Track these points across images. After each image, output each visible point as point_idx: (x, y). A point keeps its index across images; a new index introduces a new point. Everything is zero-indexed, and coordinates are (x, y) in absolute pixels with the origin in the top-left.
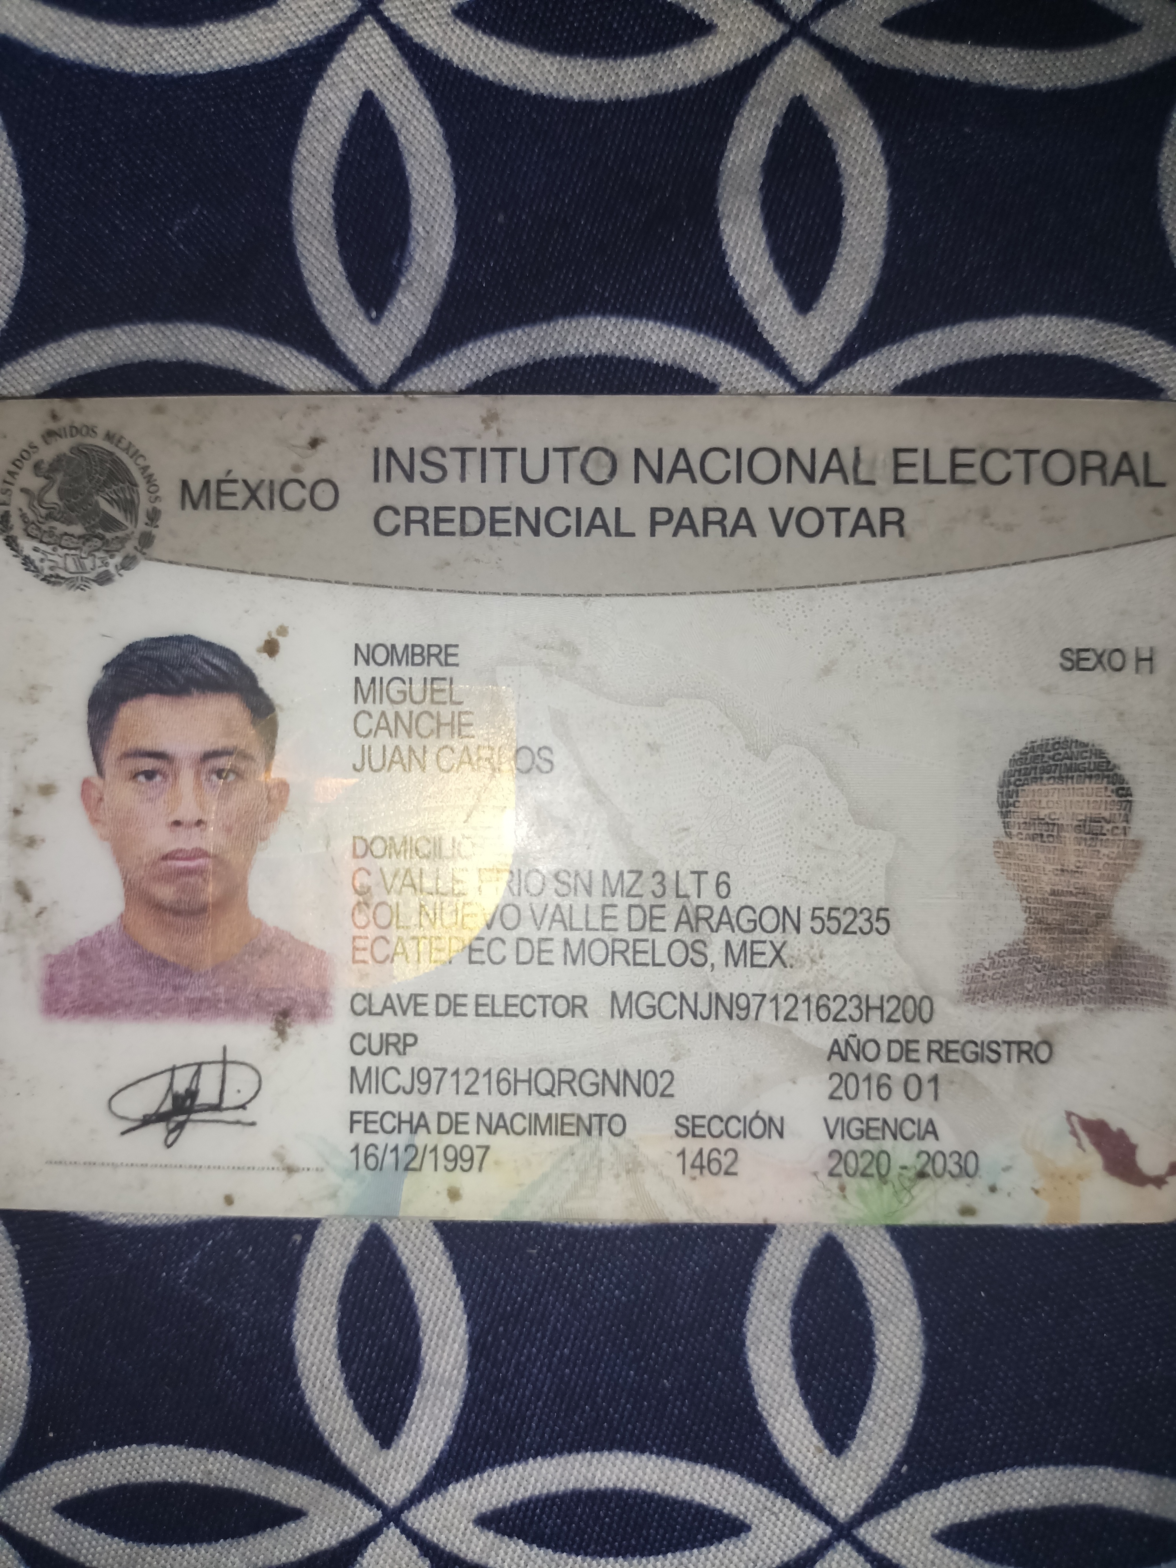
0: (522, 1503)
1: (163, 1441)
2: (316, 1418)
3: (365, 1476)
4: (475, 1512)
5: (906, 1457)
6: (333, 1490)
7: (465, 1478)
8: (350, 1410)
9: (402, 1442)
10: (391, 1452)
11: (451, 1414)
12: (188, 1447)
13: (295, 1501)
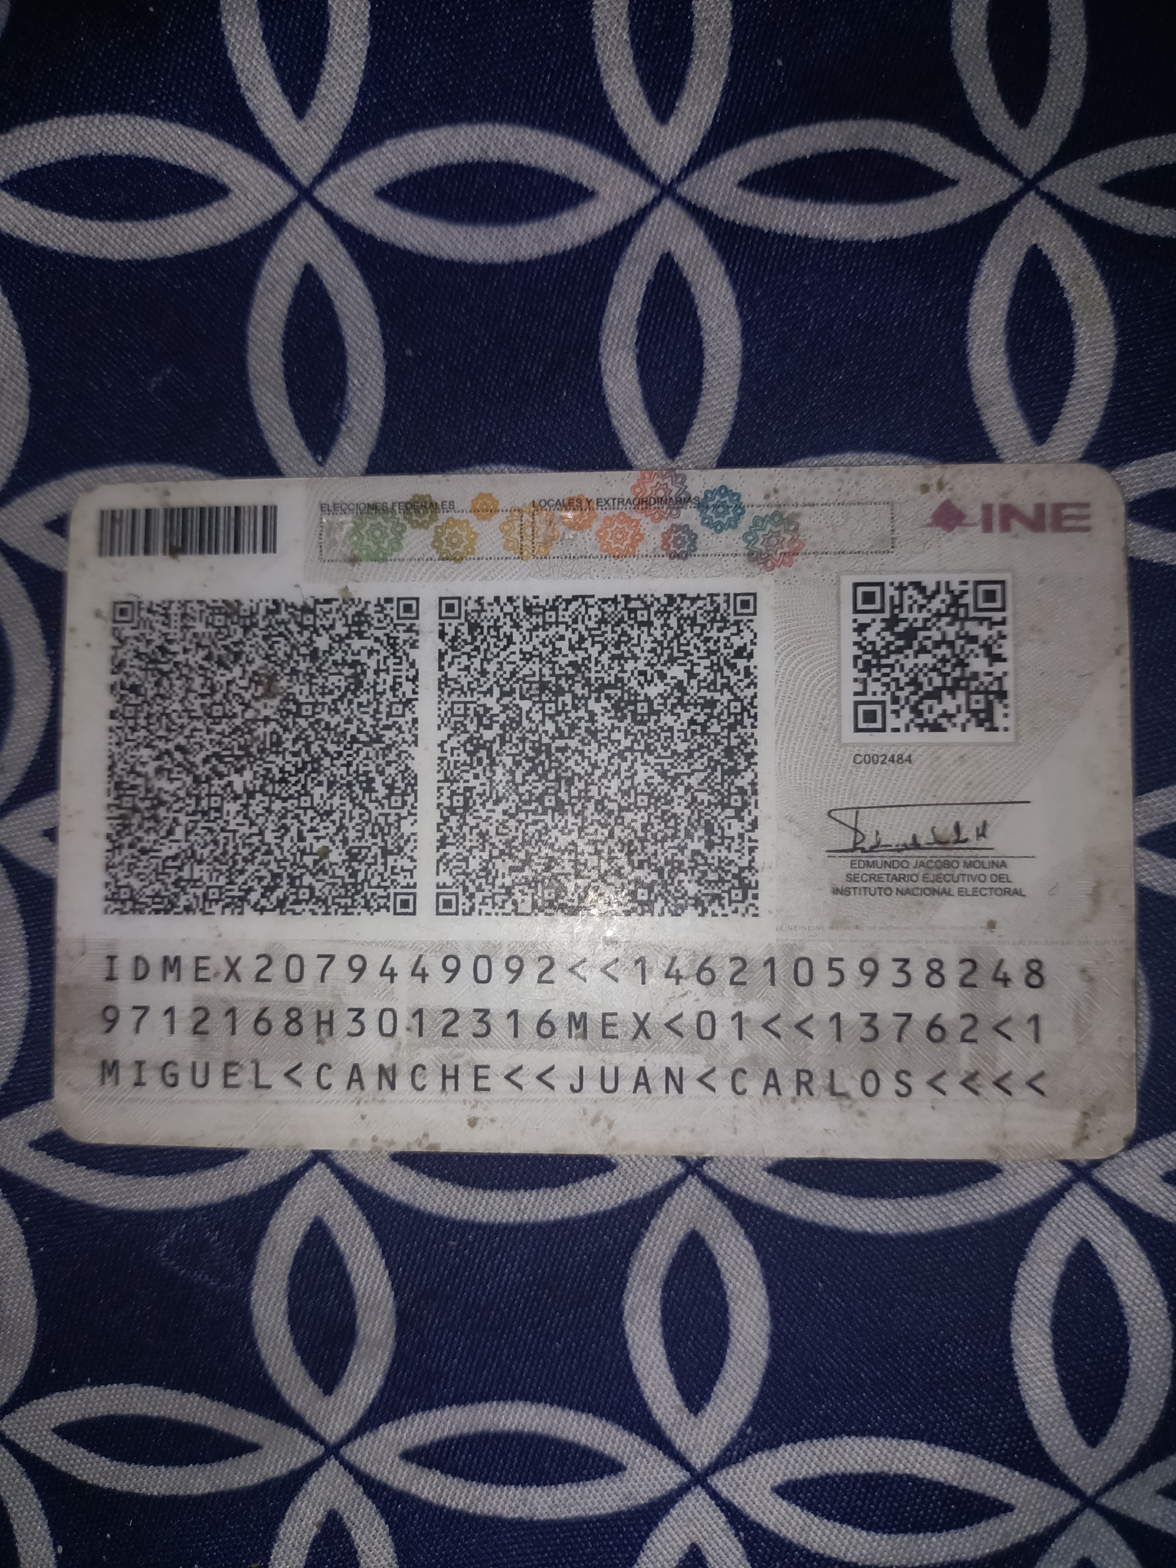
0: (439, 1442)
1: (145, 1382)
2: (270, 1371)
3: (310, 1417)
4: (401, 1448)
5: (753, 1419)
6: (284, 1428)
7: (393, 1420)
8: (298, 1364)
9: (341, 1391)
10: (333, 1398)
11: (382, 1369)
12: (166, 1388)
13: (251, 1437)
